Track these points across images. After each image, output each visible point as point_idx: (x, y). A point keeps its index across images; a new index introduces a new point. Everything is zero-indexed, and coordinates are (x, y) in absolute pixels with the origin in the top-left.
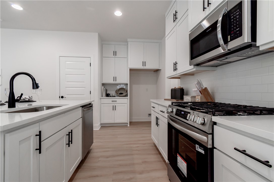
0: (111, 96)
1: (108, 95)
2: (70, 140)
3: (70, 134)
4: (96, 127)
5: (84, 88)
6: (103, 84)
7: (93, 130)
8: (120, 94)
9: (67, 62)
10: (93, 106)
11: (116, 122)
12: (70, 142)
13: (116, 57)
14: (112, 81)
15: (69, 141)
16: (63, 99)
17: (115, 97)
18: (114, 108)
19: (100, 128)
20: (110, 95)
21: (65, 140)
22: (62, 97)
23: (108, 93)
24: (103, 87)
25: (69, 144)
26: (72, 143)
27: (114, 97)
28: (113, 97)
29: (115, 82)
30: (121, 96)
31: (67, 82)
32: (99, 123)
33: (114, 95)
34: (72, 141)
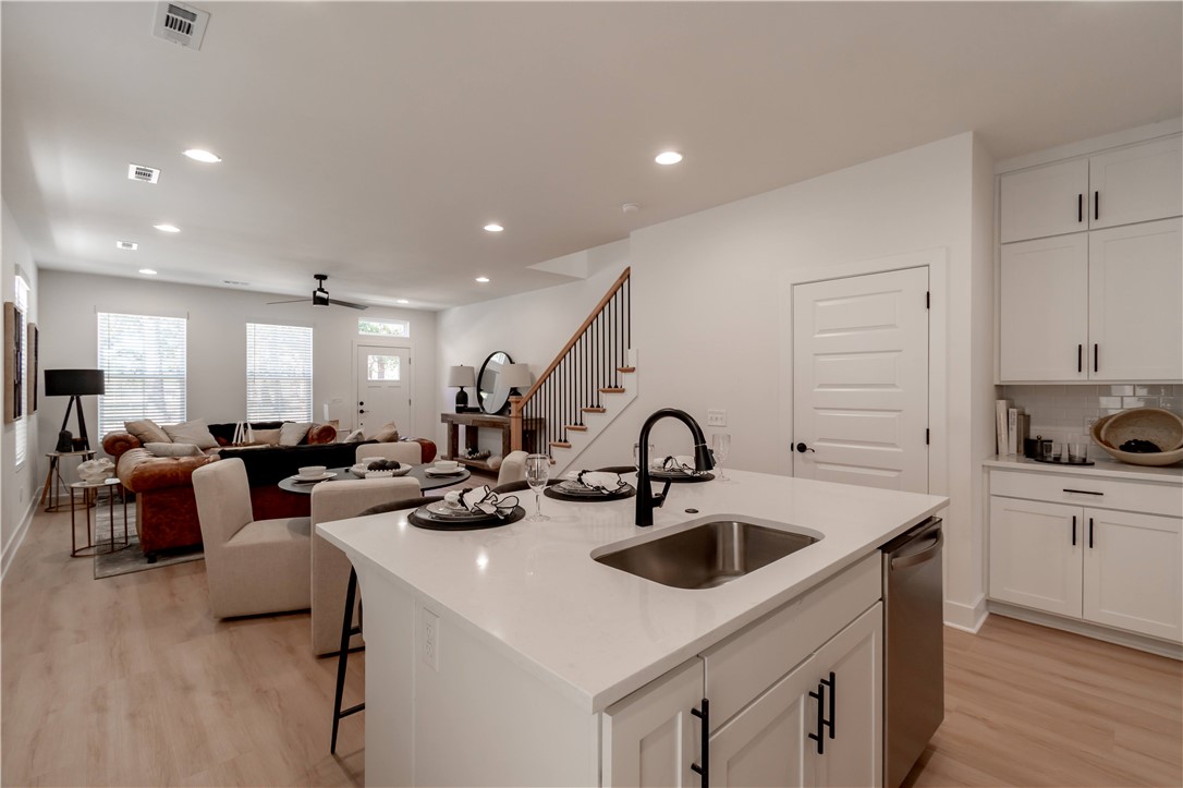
0: (1057, 461)
1: (1034, 450)
2: (827, 717)
3: (825, 693)
4: (962, 613)
5: (894, 415)
6: (999, 388)
7: (942, 624)
8: (1127, 447)
9: (821, 304)
10: (944, 530)
11: (1090, 616)
12: (824, 728)
13: (1095, 224)
14: (1063, 371)
15: (821, 722)
16: (807, 454)
17: (1092, 464)
18: (1083, 533)
19: (985, 623)
20: (1053, 454)
21: (804, 717)
22: (802, 448)
23: (1033, 435)
24: (1002, 404)
25: (820, 739)
26: (832, 735)
27: (1084, 463)
28: (1072, 462)
29: (1087, 377)
30: (1138, 461)
31: (821, 386)
32: (980, 597)
33: (1078, 453)
34: (832, 724)
